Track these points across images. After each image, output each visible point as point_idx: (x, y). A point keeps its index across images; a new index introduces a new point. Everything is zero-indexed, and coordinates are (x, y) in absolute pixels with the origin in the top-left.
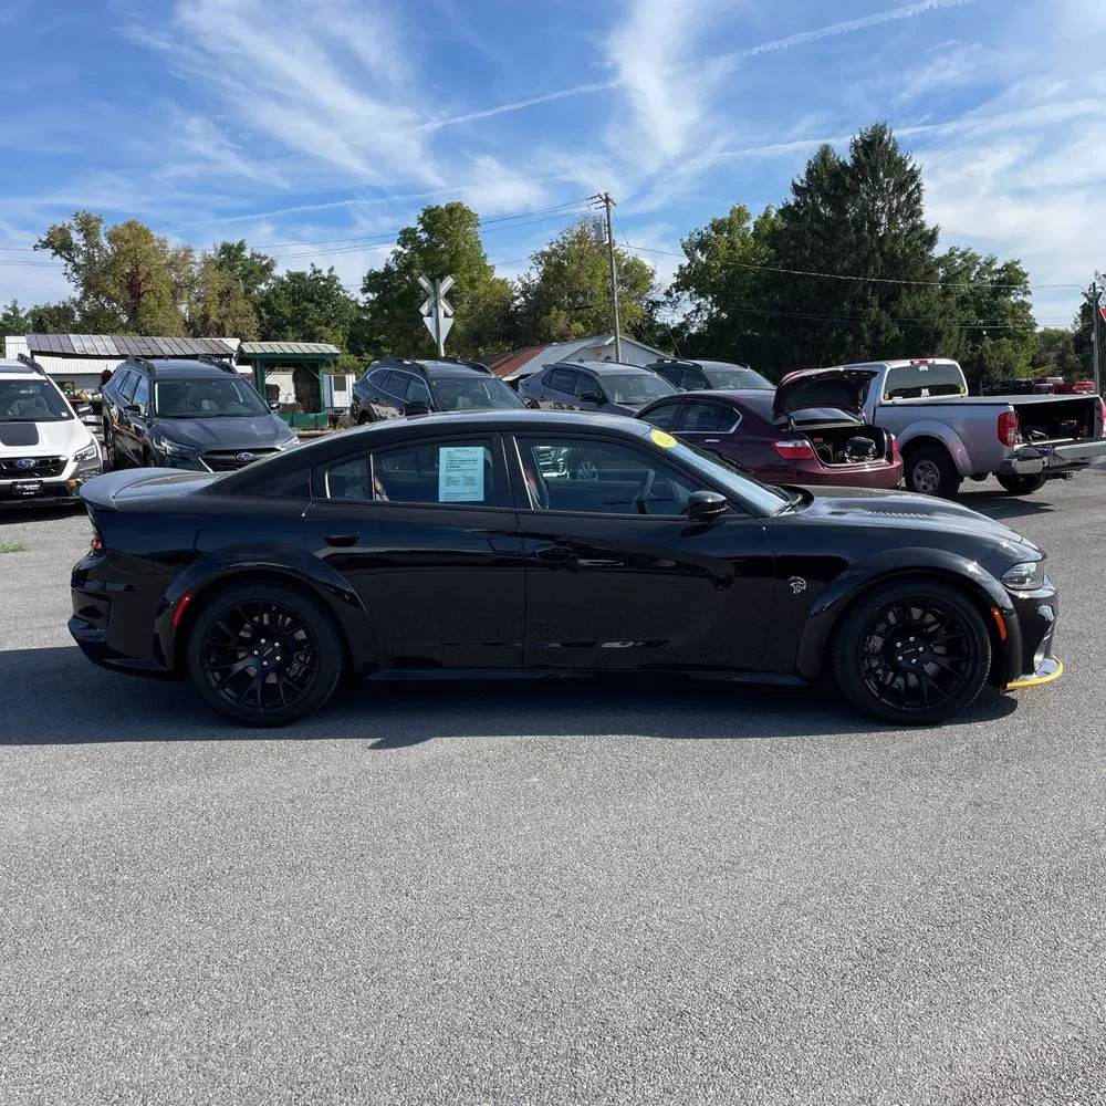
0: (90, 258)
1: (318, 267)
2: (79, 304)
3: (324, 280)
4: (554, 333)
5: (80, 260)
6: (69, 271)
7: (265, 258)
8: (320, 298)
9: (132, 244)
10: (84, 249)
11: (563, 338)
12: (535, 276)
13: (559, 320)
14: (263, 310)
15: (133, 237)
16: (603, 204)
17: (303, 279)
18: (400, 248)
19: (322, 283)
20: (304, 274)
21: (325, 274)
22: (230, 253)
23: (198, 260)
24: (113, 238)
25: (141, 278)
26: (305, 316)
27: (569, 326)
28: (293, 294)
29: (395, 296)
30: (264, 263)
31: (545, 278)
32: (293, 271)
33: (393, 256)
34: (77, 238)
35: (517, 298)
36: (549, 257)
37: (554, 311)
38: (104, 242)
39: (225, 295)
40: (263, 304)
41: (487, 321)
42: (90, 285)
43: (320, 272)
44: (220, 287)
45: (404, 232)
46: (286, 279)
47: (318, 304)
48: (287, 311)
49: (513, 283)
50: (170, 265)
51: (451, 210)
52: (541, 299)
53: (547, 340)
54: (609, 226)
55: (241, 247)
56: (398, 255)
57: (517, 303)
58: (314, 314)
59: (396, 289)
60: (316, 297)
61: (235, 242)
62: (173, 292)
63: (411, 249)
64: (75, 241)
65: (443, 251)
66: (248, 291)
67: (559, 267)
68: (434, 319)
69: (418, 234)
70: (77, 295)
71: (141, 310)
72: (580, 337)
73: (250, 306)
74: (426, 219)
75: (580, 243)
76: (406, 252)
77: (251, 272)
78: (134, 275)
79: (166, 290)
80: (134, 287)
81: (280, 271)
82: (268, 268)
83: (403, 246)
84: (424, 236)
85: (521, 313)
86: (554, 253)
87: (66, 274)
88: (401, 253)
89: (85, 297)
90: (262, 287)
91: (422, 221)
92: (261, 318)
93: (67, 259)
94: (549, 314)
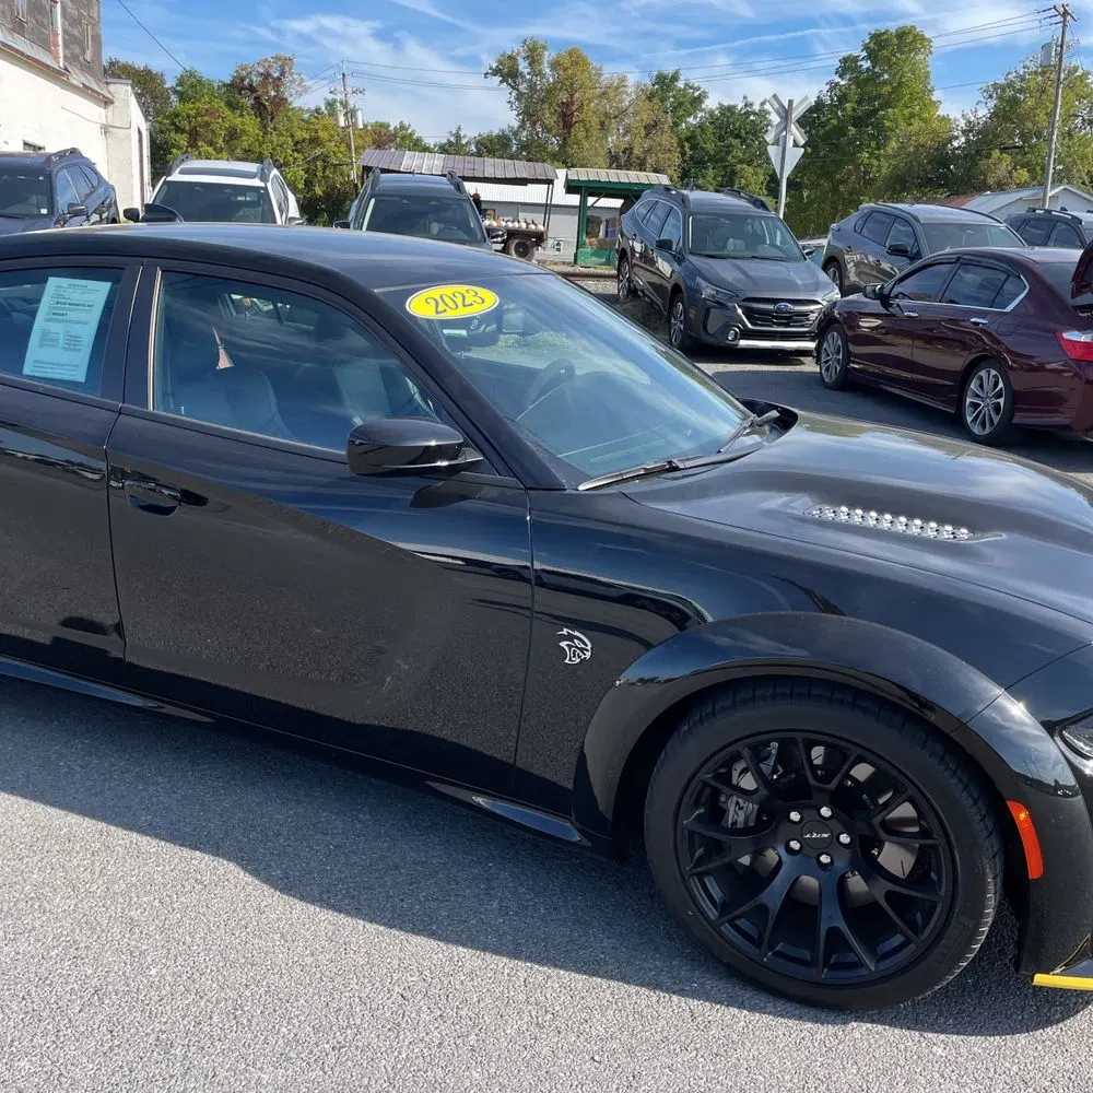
0: (532, 87)
1: (750, 100)
2: (515, 134)
3: (754, 113)
4: (991, 181)
5: (523, 88)
6: (513, 100)
7: (698, 89)
8: (746, 133)
9: (570, 71)
10: (528, 77)
11: (1000, 187)
12: (983, 112)
13: (1001, 163)
14: (687, 145)
15: (573, 62)
16: (1060, 18)
17: (733, 113)
18: (837, 79)
19: (752, 117)
20: (734, 107)
21: (757, 107)
22: (663, 82)
23: (630, 90)
24: (555, 65)
25: (574, 108)
26: (728, 153)
27: (1010, 172)
28: (720, 128)
29: (822, 132)
30: (697, 94)
31: (994, 115)
32: (725, 104)
33: (828, 87)
34: (523, 67)
35: (957, 138)
36: (1003, 90)
37: (996, 153)
38: (547, 71)
39: (650, 128)
40: (688, 139)
41: (914, 163)
42: (529, 114)
43: (751, 105)
44: (646, 118)
45: (845, 60)
46: (717, 112)
47: (743, 141)
48: (710, 147)
49: (956, 120)
50: (604, 95)
51: (902, 34)
52: (985, 139)
53: (982, 188)
54: (1062, 47)
55: (675, 78)
56: (833, 86)
57: (956, 144)
58: (739, 151)
59: (823, 125)
60: (743, 133)
61: (669, 70)
62: (602, 124)
63: (850, 79)
64: (520, 68)
65: (885, 82)
66: (676, 124)
67: (1014, 102)
68: (781, 149)
69: (859, 63)
70: (516, 124)
71: (569, 141)
72: (1021, 186)
73: (675, 141)
74: (872, 45)
75: (1043, 73)
76: (842, 83)
77: (681, 104)
78: (567, 105)
79: (595, 121)
80: (566, 119)
81: (711, 103)
82: (697, 101)
83: (840, 76)
84: (866, 64)
85: (958, 156)
86: (1010, 85)
87: (509, 102)
88: (837, 84)
89: (522, 126)
90: (691, 120)
91: (866, 48)
92: (683, 154)
93: (512, 87)
94: (989, 158)
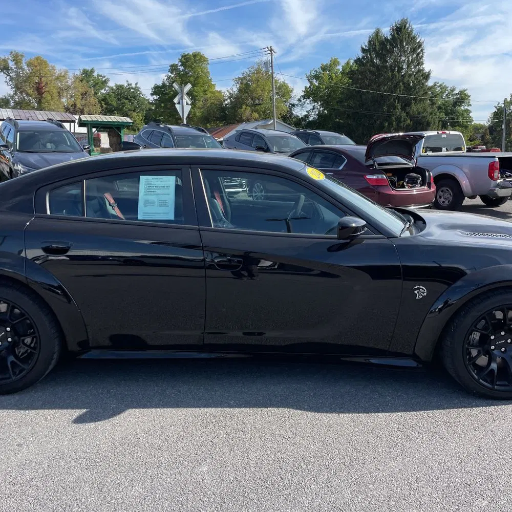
0: (18, 75)
1: (130, 82)
2: (12, 97)
3: (133, 88)
4: (244, 118)
5: (13, 75)
6: (8, 81)
7: (104, 77)
8: (131, 97)
9: (38, 67)
10: (15, 70)
11: (248, 120)
12: (235, 89)
13: (246, 111)
14: (103, 102)
15: (38, 64)
16: (269, 52)
17: (123, 88)
18: (170, 74)
19: (132, 90)
20: (123, 85)
21: (134, 86)
22: (87, 74)
23: (71, 77)
24: (29, 65)
25: (43, 85)
26: (123, 107)
27: (251, 114)
28: (118, 95)
29: (167, 97)
30: (104, 79)
31: (240, 90)
32: (118, 84)
33: (166, 78)
34: (12, 65)
35: (226, 100)
36: (242, 80)
37: (244, 107)
38: (25, 67)
39: (84, 94)
40: (103, 100)
41: (211, 111)
42: (18, 88)
43: (131, 84)
44: (81, 90)
45: (172, 66)
46: (114, 88)
47: (130, 101)
48: (115, 104)
49: (224, 93)
50: (57, 79)
51: (195, 56)
52: (238, 101)
53: (241, 121)
54: (272, 63)
55: (92, 71)
56: (169, 77)
57: (226, 102)
58: (128, 106)
59: (167, 94)
60: (129, 97)
61: (89, 68)
62: (59, 93)
63: (176, 74)
64: (10, 66)
65: (191, 76)
66: (96, 93)
67: (247, 85)
68: (181, 106)
69: (179, 67)
70: (12, 93)
71: (43, 101)
72: (256, 120)
73: (97, 101)
74: (183, 60)
75: (257, 73)
76: (172, 76)
77: (97, 84)
78: (39, 83)
79: (55, 91)
80: (39, 89)
81: (111, 84)
82: (105, 82)
83: (171, 73)
84: (181, 68)
85: (228, 108)
86: (245, 78)
87: (6, 82)
88: (170, 76)
89: (15, 94)
90: (103, 91)
91: (181, 61)
92: (102, 106)
93: (6, 74)
94: (241, 108)
